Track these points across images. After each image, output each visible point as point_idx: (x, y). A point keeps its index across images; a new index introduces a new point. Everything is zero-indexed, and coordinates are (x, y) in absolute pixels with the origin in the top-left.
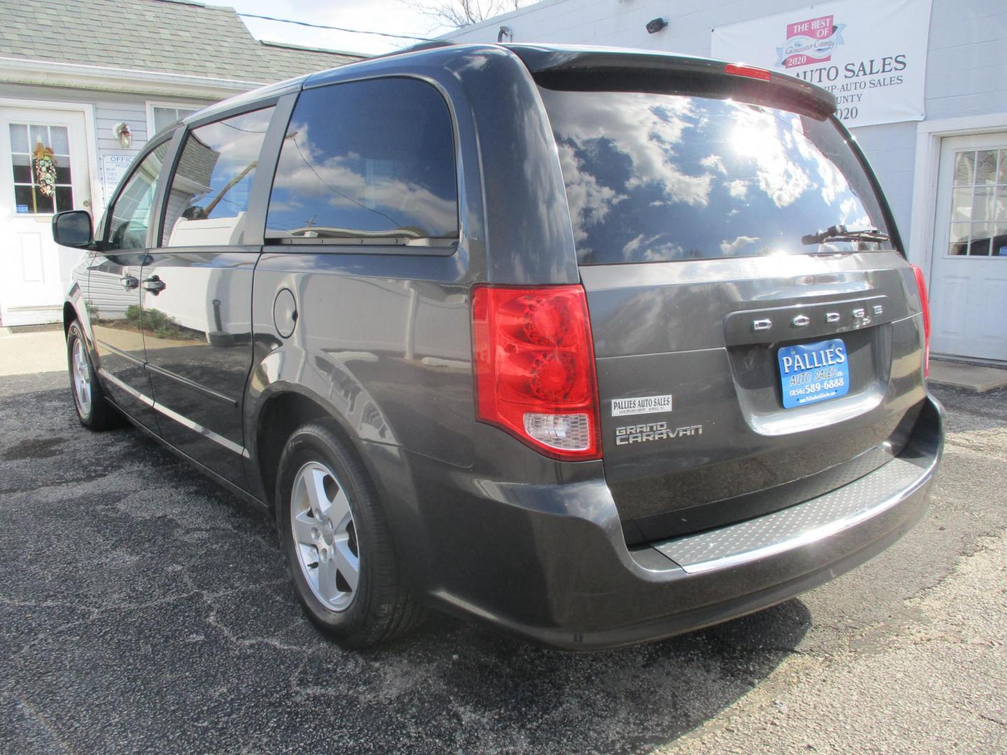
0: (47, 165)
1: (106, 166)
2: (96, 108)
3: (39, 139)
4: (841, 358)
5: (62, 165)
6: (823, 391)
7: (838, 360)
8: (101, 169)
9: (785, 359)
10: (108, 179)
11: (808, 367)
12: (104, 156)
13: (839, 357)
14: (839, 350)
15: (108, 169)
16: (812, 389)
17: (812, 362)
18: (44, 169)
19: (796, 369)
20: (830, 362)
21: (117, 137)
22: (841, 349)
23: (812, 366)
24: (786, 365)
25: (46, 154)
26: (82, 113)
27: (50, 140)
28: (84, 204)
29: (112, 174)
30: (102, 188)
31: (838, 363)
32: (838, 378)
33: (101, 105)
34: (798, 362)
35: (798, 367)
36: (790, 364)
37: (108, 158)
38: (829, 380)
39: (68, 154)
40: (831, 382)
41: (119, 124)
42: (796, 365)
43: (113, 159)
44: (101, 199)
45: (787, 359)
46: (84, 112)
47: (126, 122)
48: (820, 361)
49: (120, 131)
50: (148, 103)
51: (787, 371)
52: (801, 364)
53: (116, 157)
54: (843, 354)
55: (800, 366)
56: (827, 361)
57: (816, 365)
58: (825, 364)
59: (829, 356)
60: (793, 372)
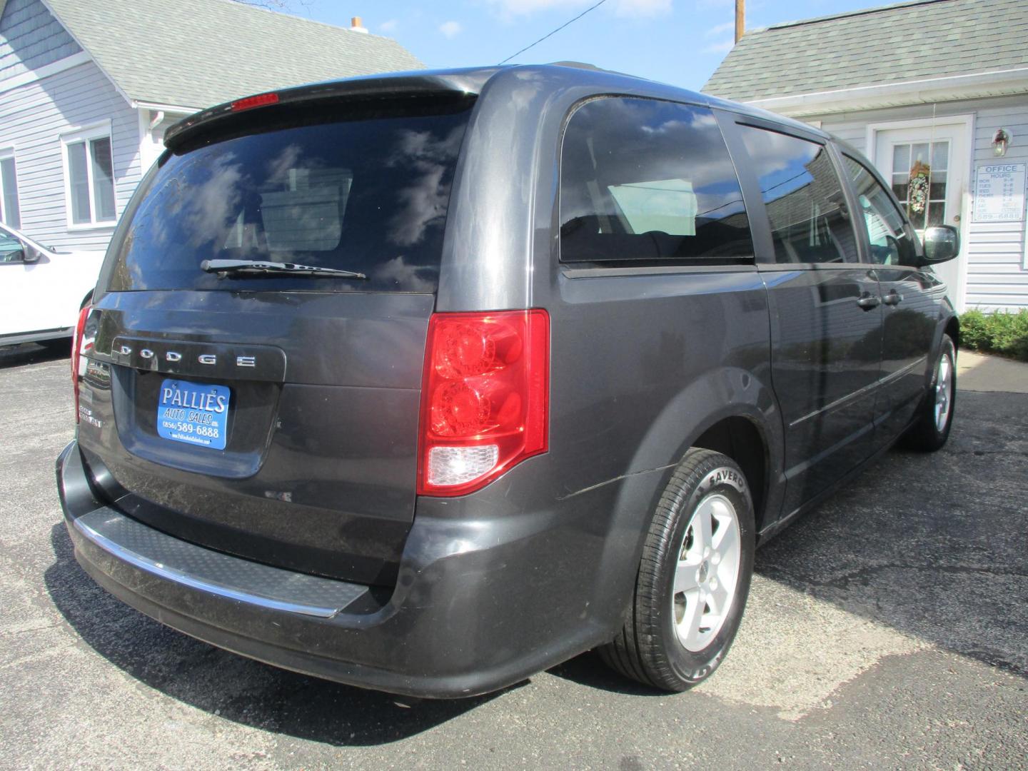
0: (920, 182)
1: (980, 177)
2: (976, 118)
3: (920, 157)
4: (220, 408)
5: (938, 180)
6: (194, 434)
7: (217, 409)
8: (973, 181)
9: (166, 390)
10: (981, 191)
11: (185, 405)
12: (979, 168)
13: (219, 406)
14: (221, 399)
15: (982, 181)
16: (184, 427)
17: (189, 402)
18: (917, 186)
19: (173, 403)
20: (207, 408)
22: (224, 398)
23: (188, 406)
24: (166, 396)
25: (920, 171)
27: (930, 158)
28: (954, 218)
29: (985, 186)
30: (973, 202)
31: (215, 411)
32: (214, 428)
33: (981, 113)
34: (177, 397)
35: (175, 401)
36: (170, 396)
37: (983, 169)
38: (203, 426)
39: (946, 169)
40: (205, 429)
41: (997, 131)
42: (175, 399)
43: (989, 169)
44: (970, 213)
45: (169, 392)
46: (964, 124)
47: (1002, 128)
48: (198, 403)
51: (165, 402)
52: (179, 400)
53: (992, 167)
54: (224, 404)
55: (178, 401)
56: (205, 406)
57: (193, 406)
58: (201, 408)
59: (209, 401)
60: (169, 405)
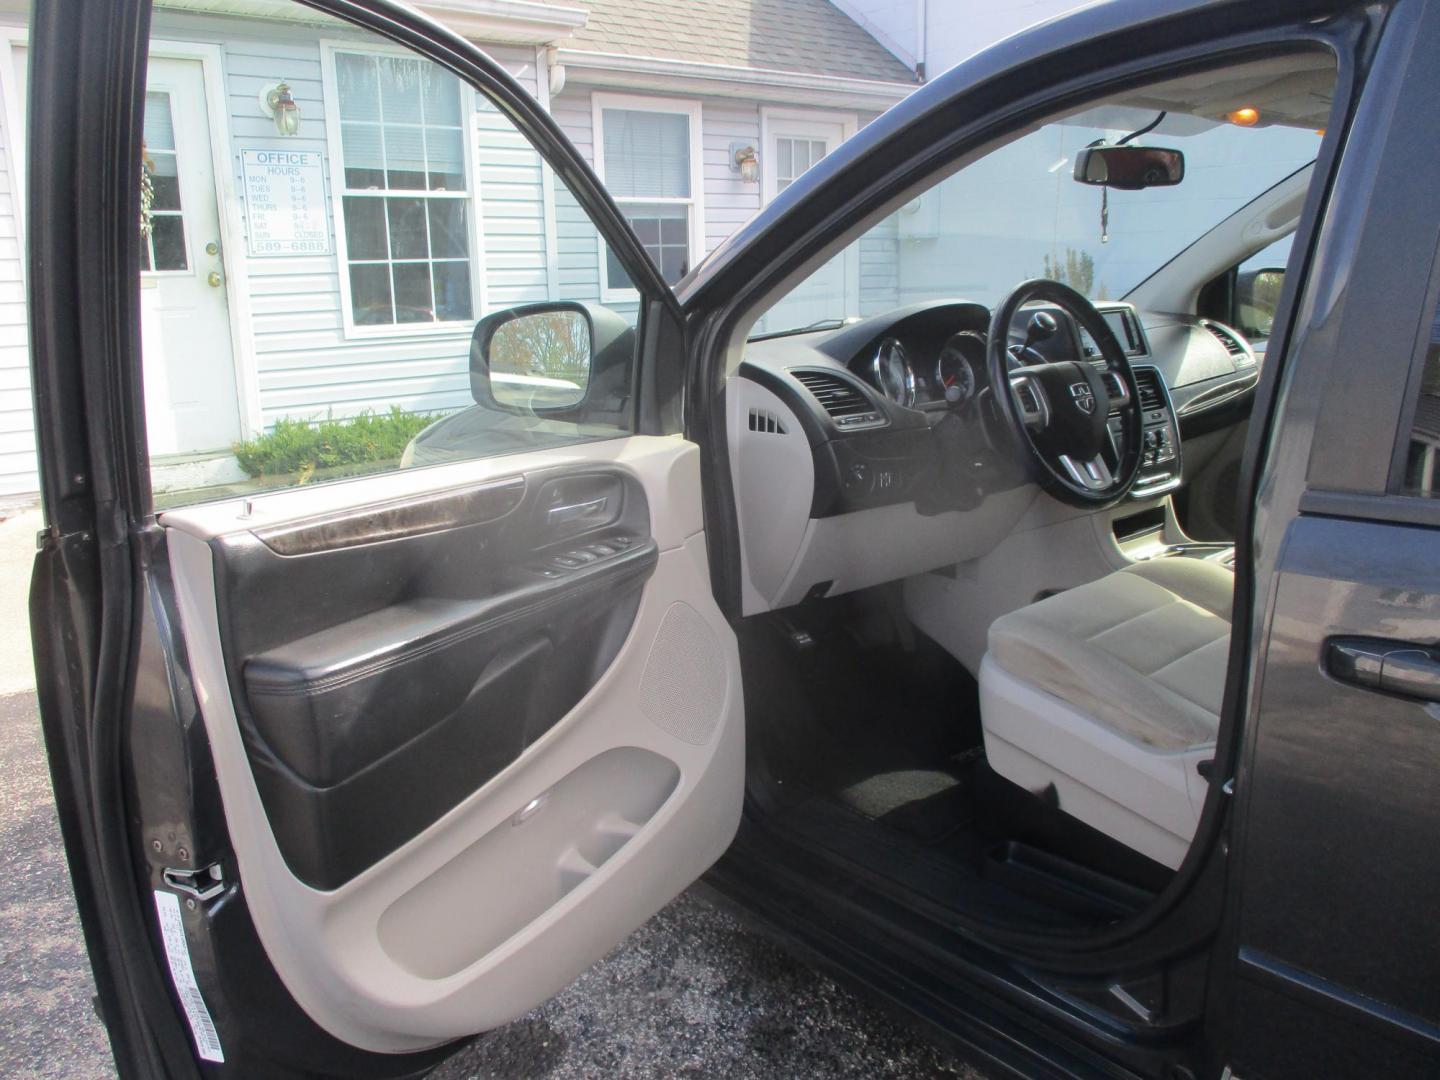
1: (250, 171)
2: (227, 53)
5: (163, 171)
8: (240, 177)
10: (254, 197)
12: (244, 151)
15: (253, 179)
21: (270, 113)
26: (199, 64)
28: (208, 248)
29: (261, 189)
30: (244, 218)
33: (235, 46)
37: (251, 158)
39: (173, 148)
41: (274, 86)
43: (262, 158)
44: (242, 240)
46: (202, 61)
47: (288, 83)
49: (276, 100)
50: (324, 44)
53: (267, 153)
